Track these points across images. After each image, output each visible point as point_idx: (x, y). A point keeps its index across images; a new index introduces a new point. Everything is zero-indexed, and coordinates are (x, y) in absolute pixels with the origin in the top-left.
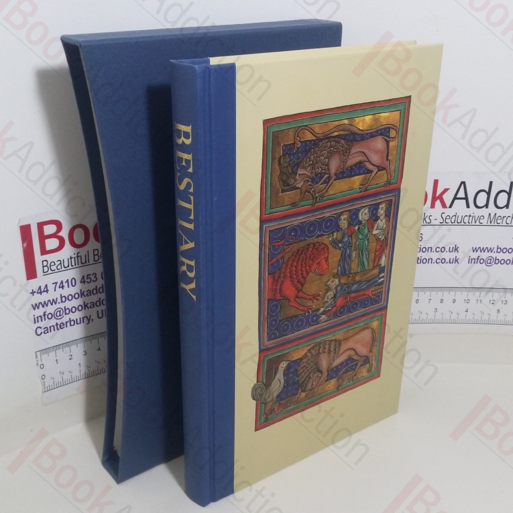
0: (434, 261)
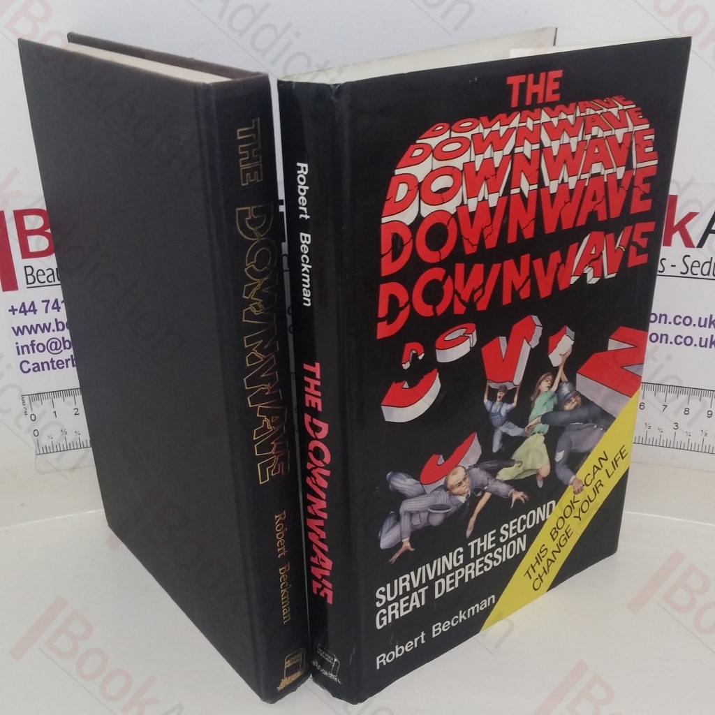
0: (671, 339)
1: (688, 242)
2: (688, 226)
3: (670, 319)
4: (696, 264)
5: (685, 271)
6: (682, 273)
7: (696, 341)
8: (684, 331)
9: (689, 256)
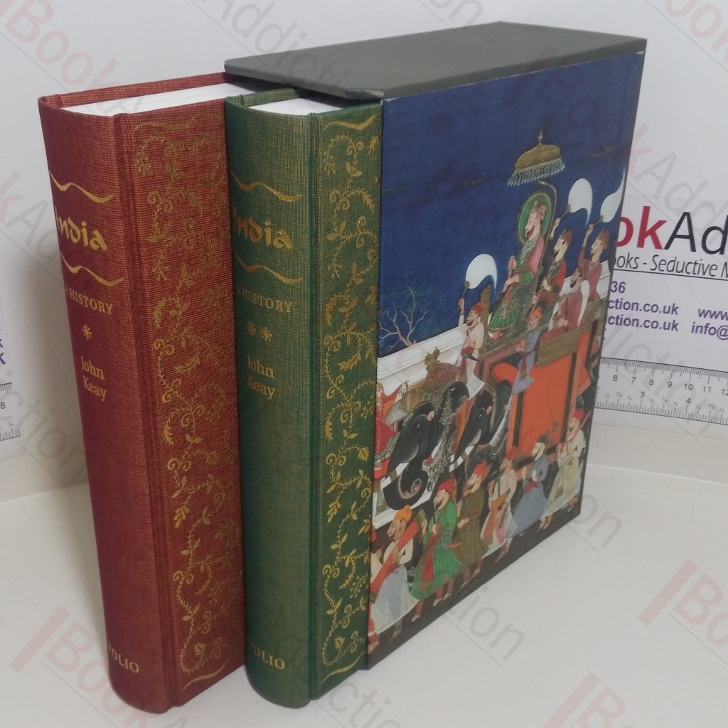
1: (658, 245)
2: (659, 232)
3: (641, 307)
4: (663, 262)
5: (654, 268)
6: (652, 269)
7: (661, 325)
8: (651, 316)
9: (657, 256)
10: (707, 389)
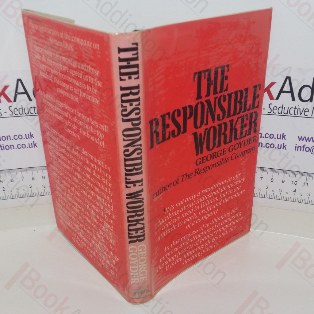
1: (271, 97)
2: (271, 89)
3: (263, 136)
4: (275, 108)
5: (270, 112)
7: (276, 146)
8: (271, 141)
9: (272, 104)
10: (306, 185)
